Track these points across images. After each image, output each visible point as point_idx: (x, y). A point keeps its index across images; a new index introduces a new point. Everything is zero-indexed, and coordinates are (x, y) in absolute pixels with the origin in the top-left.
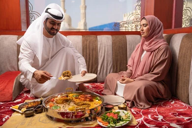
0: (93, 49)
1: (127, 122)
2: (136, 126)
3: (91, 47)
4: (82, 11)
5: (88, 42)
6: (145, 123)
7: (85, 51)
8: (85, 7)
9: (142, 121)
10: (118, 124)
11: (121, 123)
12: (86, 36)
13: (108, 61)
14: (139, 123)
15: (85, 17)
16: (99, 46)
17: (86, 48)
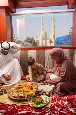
0: (42, 57)
1: (45, 104)
2: (49, 107)
3: (41, 56)
4: (53, 29)
5: (39, 54)
6: (55, 106)
7: (38, 58)
8: (54, 27)
9: (54, 105)
10: (39, 105)
11: (42, 104)
12: (38, 50)
13: (50, 64)
14: (52, 105)
15: (54, 32)
16: (45, 56)
17: (38, 57)
